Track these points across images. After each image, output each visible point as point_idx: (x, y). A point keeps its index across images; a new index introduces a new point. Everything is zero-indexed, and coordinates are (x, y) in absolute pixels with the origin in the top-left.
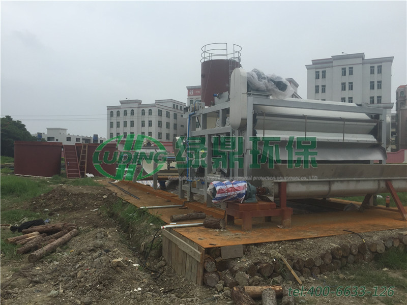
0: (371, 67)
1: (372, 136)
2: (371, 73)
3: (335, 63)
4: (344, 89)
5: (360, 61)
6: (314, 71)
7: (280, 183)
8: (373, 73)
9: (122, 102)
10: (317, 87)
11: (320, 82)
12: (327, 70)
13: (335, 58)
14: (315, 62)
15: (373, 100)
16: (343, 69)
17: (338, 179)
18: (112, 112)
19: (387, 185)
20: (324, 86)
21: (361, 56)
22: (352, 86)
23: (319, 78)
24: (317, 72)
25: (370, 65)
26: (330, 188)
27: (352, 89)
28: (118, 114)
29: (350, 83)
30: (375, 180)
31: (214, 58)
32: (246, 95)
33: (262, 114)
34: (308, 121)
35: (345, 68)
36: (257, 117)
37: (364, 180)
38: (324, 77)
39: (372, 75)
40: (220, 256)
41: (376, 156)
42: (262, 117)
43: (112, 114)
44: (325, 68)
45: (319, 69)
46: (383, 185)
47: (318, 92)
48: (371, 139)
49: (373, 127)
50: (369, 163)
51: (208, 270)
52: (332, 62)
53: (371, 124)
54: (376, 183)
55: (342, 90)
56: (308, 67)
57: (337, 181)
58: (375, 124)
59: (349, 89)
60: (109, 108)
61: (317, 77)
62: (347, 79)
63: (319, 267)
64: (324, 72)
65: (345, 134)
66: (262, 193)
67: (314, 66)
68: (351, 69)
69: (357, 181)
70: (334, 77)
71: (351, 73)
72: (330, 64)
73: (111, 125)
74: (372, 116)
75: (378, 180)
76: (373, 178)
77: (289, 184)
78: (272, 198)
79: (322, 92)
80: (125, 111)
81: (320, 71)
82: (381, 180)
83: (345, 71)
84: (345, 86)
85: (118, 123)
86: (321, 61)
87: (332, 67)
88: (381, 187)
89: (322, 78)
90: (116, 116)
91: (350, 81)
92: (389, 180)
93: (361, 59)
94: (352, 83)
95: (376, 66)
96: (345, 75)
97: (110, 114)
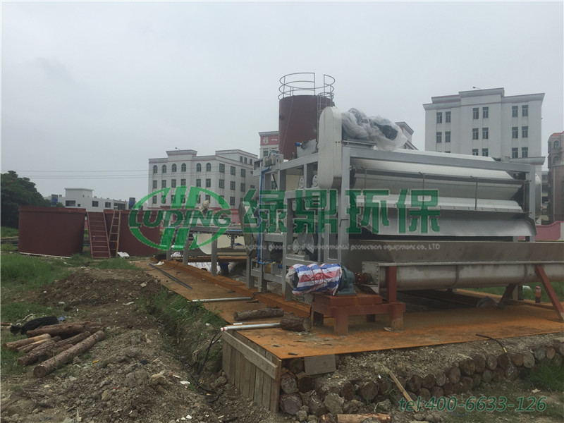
0: (513, 107)
1: (516, 203)
2: (513, 116)
3: (464, 101)
4: (476, 137)
5: (498, 98)
6: (434, 113)
7: (387, 268)
8: (517, 116)
9: (169, 153)
10: (439, 134)
11: (443, 128)
12: (453, 110)
13: (464, 95)
14: (437, 100)
15: (517, 153)
16: (474, 109)
17: (468, 263)
18: (155, 167)
19: (537, 271)
20: (448, 134)
21: (500, 92)
22: (487, 133)
23: (441, 122)
24: (438, 114)
25: (511, 105)
26: (457, 275)
27: (487, 138)
28: (164, 170)
29: (484, 129)
30: (519, 264)
31: (296, 93)
32: (340, 144)
33: (363, 171)
34: (426, 180)
35: (477, 109)
36: (356, 175)
37: (505, 265)
38: (448, 120)
39: (515, 118)
40: (304, 370)
41: (522, 231)
42: (363, 176)
43: (155, 170)
44: (450, 108)
45: (442, 109)
46: (531, 271)
47: (441, 142)
48: (514, 206)
49: (516, 190)
50: (512, 241)
51: (287, 391)
52: (459, 100)
53: (514, 186)
54: (522, 269)
55: (474, 138)
56: (427, 107)
57: (468, 265)
58: (520, 186)
59: (484, 138)
60: (151, 161)
61: (439, 121)
62: (480, 123)
63: (442, 387)
64: (448, 114)
65: (478, 200)
66: (363, 282)
67: (435, 105)
68: (486, 109)
69: (495, 265)
70: (463, 121)
71: (486, 115)
72: (457, 103)
73: (155, 184)
74: (515, 175)
75: (525, 264)
76: (517, 262)
77: (400, 270)
78: (376, 289)
79: (446, 141)
80: (174, 165)
81: (444, 112)
82: (529, 264)
83: (478, 113)
84: (477, 134)
85: (164, 183)
86: (444, 99)
87: (460, 106)
88: (528, 274)
89: (447, 121)
90: (161, 172)
91: (484, 127)
92: (540, 264)
93: (500, 96)
94: (487, 129)
95: (520, 106)
96: (477, 118)
97: (152, 169)
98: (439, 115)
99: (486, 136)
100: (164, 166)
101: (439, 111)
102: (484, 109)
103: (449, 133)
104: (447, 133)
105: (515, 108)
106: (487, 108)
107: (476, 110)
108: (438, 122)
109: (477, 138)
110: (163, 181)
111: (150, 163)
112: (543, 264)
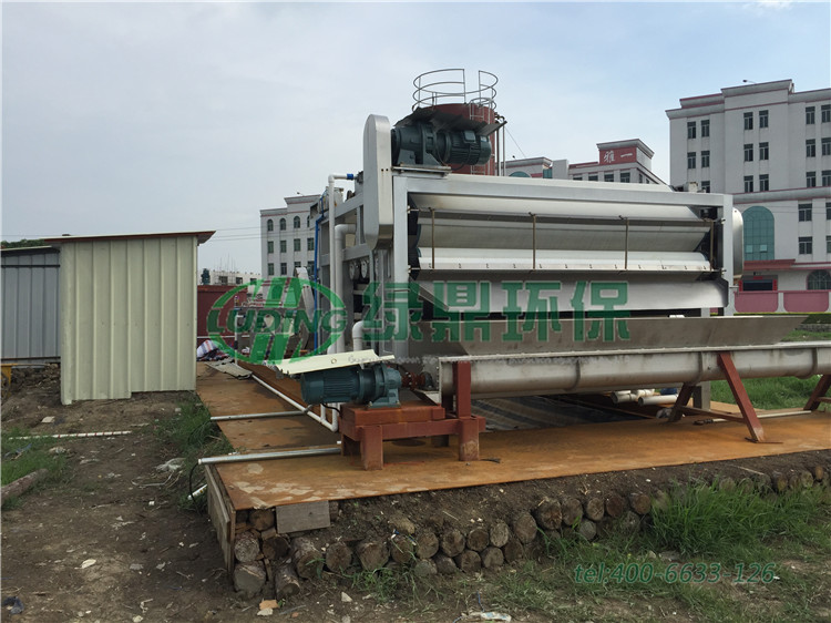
0: (808, 109)
2: (808, 122)
3: (729, 103)
4: (749, 157)
5: (783, 96)
6: (683, 123)
7: (455, 365)
8: (813, 122)
9: (289, 201)
10: (692, 155)
11: (698, 145)
12: (712, 118)
13: (729, 93)
14: (688, 103)
15: (814, 180)
16: (746, 115)
17: (598, 352)
18: (270, 221)
19: (720, 363)
20: (706, 154)
21: (785, 86)
22: (767, 150)
23: (694, 136)
24: (690, 124)
25: (804, 106)
26: (578, 371)
27: (767, 158)
28: (283, 227)
29: (761, 145)
30: (690, 353)
32: (390, 174)
33: (430, 214)
35: (751, 114)
36: (420, 221)
37: (663, 354)
38: (706, 133)
39: (810, 126)
40: (274, 525)
41: (708, 299)
42: (429, 221)
43: (270, 225)
44: (708, 114)
45: (695, 118)
46: (710, 363)
47: (694, 167)
48: (698, 263)
49: (702, 235)
50: (700, 315)
51: (241, 559)
52: (722, 102)
54: (694, 358)
55: (746, 160)
56: (672, 115)
57: (597, 356)
58: (707, 229)
59: (761, 158)
60: (264, 214)
61: (692, 134)
62: (756, 136)
64: (706, 123)
67: (685, 110)
68: (764, 114)
69: (645, 355)
70: (729, 135)
71: (764, 123)
72: (719, 107)
73: (270, 247)
74: (702, 211)
75: (699, 353)
76: (685, 349)
77: (478, 366)
78: (436, 397)
79: (703, 166)
80: (297, 218)
81: (698, 121)
82: (705, 352)
83: (751, 120)
84: (751, 152)
85: (283, 244)
86: (699, 100)
87: (724, 111)
88: (705, 368)
89: (703, 135)
90: (279, 228)
91: (762, 141)
92: (727, 352)
93: (786, 92)
94: (767, 144)
95: (818, 106)
96: (751, 128)
97: (266, 225)
98: (692, 126)
99: (765, 155)
100: (283, 220)
101: (692, 120)
102: (761, 113)
103: (708, 153)
104: (704, 153)
105: (810, 111)
106: (766, 112)
107: (749, 116)
108: (689, 137)
109: (751, 159)
110: (282, 242)
111: (262, 216)
112: (733, 351)
